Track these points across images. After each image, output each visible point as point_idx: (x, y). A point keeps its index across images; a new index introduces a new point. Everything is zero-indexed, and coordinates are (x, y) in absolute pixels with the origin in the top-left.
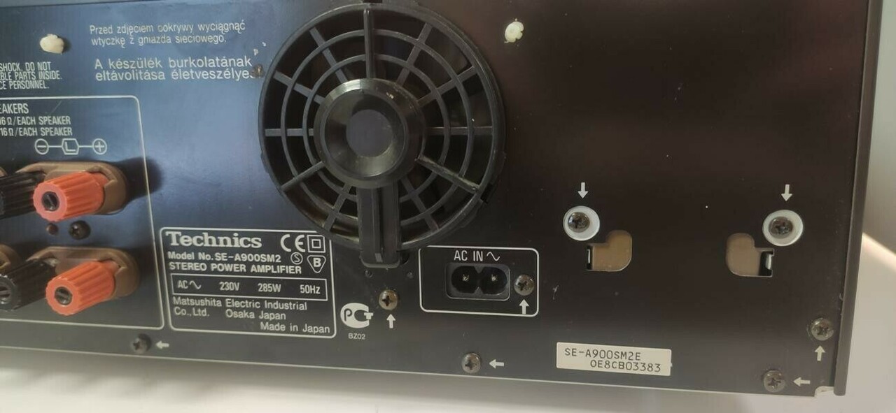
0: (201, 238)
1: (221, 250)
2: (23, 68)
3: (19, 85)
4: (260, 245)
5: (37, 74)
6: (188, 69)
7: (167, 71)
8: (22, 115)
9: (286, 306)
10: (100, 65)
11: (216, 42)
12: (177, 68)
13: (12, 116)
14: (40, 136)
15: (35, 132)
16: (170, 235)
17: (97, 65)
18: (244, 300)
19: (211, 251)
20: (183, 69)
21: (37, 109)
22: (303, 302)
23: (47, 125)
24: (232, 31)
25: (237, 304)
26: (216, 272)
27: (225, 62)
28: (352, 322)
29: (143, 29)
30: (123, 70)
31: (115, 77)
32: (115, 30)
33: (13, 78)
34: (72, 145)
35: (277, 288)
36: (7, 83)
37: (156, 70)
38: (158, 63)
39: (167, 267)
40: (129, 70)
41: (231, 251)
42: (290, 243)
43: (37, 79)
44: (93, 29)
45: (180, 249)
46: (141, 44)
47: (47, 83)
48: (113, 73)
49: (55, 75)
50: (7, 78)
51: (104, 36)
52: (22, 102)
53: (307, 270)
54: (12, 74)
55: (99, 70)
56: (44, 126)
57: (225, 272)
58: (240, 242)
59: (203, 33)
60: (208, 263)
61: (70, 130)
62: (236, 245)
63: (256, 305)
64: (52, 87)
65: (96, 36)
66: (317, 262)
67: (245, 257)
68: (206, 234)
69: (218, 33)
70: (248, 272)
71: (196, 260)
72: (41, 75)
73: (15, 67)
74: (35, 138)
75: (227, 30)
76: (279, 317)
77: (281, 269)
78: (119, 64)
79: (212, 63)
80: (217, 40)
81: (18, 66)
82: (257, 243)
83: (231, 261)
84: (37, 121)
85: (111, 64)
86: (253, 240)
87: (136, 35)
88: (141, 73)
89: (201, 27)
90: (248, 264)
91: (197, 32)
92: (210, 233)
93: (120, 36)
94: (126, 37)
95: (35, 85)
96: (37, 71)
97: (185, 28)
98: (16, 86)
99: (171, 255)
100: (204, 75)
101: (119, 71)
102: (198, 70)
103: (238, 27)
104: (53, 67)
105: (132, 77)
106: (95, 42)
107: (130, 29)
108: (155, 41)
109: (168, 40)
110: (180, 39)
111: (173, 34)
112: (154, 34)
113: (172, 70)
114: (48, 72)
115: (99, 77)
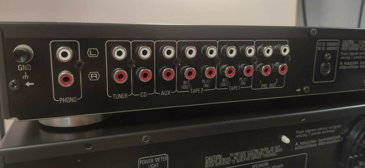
2: (270, 149)
3: (267, 156)
5: (274, 151)
6: (323, 142)
11: (333, 132)
20: (322, 142)
21: (271, 164)
24: (338, 128)
27: (334, 138)
29: (313, 130)
30: (304, 145)
31: (301, 147)
32: (304, 131)
33: (265, 153)
36: (262, 156)
37: (315, 143)
38: (315, 141)
43: (274, 152)
44: (297, 132)
46: (312, 135)
47: (278, 153)
48: (301, 146)
49: (281, 150)
50: (263, 153)
52: (266, 162)
54: (265, 152)
55: (297, 146)
59: (330, 130)
64: (279, 154)
65: (298, 134)
69: (333, 129)
72: (276, 151)
75: (336, 128)
78: (304, 143)
79: (330, 138)
81: (268, 149)
84: (271, 167)
85: (301, 144)
87: (311, 133)
88: (309, 145)
89: (330, 128)
91: (328, 129)
93: (305, 133)
94: (307, 133)
95: (273, 154)
96: (275, 149)
97: (325, 128)
98: (265, 156)
100: (328, 143)
101: (303, 145)
102: (326, 141)
103: (339, 126)
104: (281, 148)
105: (307, 146)
106: (297, 136)
107: (309, 131)
108: (316, 134)
109: (319, 133)
110: (323, 132)
111: (321, 131)
112: (317, 131)
113: (319, 142)
114: (278, 149)
115: (296, 148)
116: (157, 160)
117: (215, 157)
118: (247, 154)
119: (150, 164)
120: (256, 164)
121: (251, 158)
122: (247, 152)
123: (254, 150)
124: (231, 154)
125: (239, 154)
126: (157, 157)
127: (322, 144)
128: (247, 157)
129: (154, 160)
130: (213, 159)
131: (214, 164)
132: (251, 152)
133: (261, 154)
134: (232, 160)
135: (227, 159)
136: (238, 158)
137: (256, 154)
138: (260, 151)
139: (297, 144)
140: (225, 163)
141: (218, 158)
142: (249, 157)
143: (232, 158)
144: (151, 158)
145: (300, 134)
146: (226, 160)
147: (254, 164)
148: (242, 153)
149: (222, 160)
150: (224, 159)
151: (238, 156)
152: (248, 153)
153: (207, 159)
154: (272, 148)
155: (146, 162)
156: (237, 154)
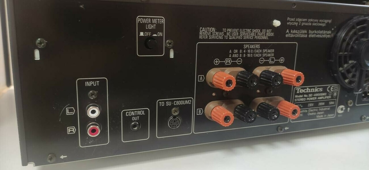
0: (306, 89)
1: (311, 93)
2: (261, 31)
3: (259, 38)
4: (322, 90)
5: (266, 34)
6: (314, 34)
7: (308, 34)
8: (257, 49)
9: (325, 109)
10: (288, 32)
11: (323, 26)
12: (311, 33)
13: (253, 49)
14: (262, 57)
15: (260, 55)
16: (297, 90)
17: (287, 32)
18: (313, 109)
19: (308, 94)
20: (313, 34)
21: (263, 47)
22: (329, 107)
23: (265, 53)
24: (328, 23)
25: (312, 110)
26: (308, 101)
27: (325, 32)
28: (340, 112)
29: (304, 20)
30: (295, 34)
31: (292, 36)
32: (295, 20)
33: (257, 35)
34: (273, 60)
35: (323, 104)
36: (254, 37)
37: (305, 34)
38: (306, 32)
39: (294, 100)
40: (297, 34)
41: (313, 93)
42: (330, 89)
43: (266, 36)
44: (288, 19)
45: (300, 94)
46: (302, 25)
47: (269, 37)
48: (292, 34)
49: (272, 34)
50: (255, 35)
51: (291, 22)
52: (258, 44)
53: (332, 97)
54: (257, 33)
55: (287, 33)
56: (264, 53)
57: (311, 101)
58: (316, 90)
59: (320, 23)
60: (306, 98)
61: (273, 55)
62: (315, 91)
63: (317, 110)
64: (270, 39)
65: (289, 21)
66: (335, 94)
67: (317, 95)
68: (308, 88)
69: (324, 23)
70: (317, 100)
71: (303, 97)
72: (268, 34)
73: (258, 31)
74: (260, 57)
75: (327, 22)
76: (322, 113)
77: (326, 97)
78: (294, 31)
79: (321, 32)
80: (324, 25)
81: (259, 31)
82: (321, 90)
83: (313, 97)
84: (262, 51)
85: (292, 31)
86: (320, 89)
87: (302, 22)
88: (300, 35)
89: (320, 21)
90: (317, 97)
91: (319, 22)
92: (309, 88)
93: (297, 22)
94: (298, 22)
95: (265, 38)
96: (266, 33)
97: (316, 20)
98: (257, 38)
99: (296, 96)
100: (318, 36)
101: (293, 34)
102: (317, 34)
103: (330, 21)
104: (272, 32)
105: (297, 36)
106: (288, 23)
107: (300, 20)
108: (306, 24)
109: (310, 24)
110: (314, 24)
111: (312, 22)
112: (307, 22)
113: (309, 34)
114: (270, 33)
115: (287, 36)
116: (154, 21)
117: (209, 29)
118: (239, 33)
119: (147, 24)
120: (248, 44)
121: (243, 36)
122: (239, 30)
123: (247, 29)
124: (224, 30)
125: (232, 31)
126: (154, 18)
127: (313, 36)
128: (239, 35)
129: (151, 21)
130: (207, 31)
131: (208, 36)
132: (244, 31)
133: (253, 34)
134: (225, 36)
135: (221, 33)
136: (231, 35)
137: (248, 34)
138: (251, 31)
139: (288, 31)
140: (218, 37)
141: (211, 31)
142: (241, 35)
143: (225, 34)
144: (148, 18)
145: (291, 21)
146: (219, 34)
147: (246, 44)
148: (235, 30)
149: (215, 34)
150: (217, 33)
151: (231, 33)
152: (241, 31)
153: (202, 30)
154: (264, 30)
155: (144, 21)
156: (229, 30)
